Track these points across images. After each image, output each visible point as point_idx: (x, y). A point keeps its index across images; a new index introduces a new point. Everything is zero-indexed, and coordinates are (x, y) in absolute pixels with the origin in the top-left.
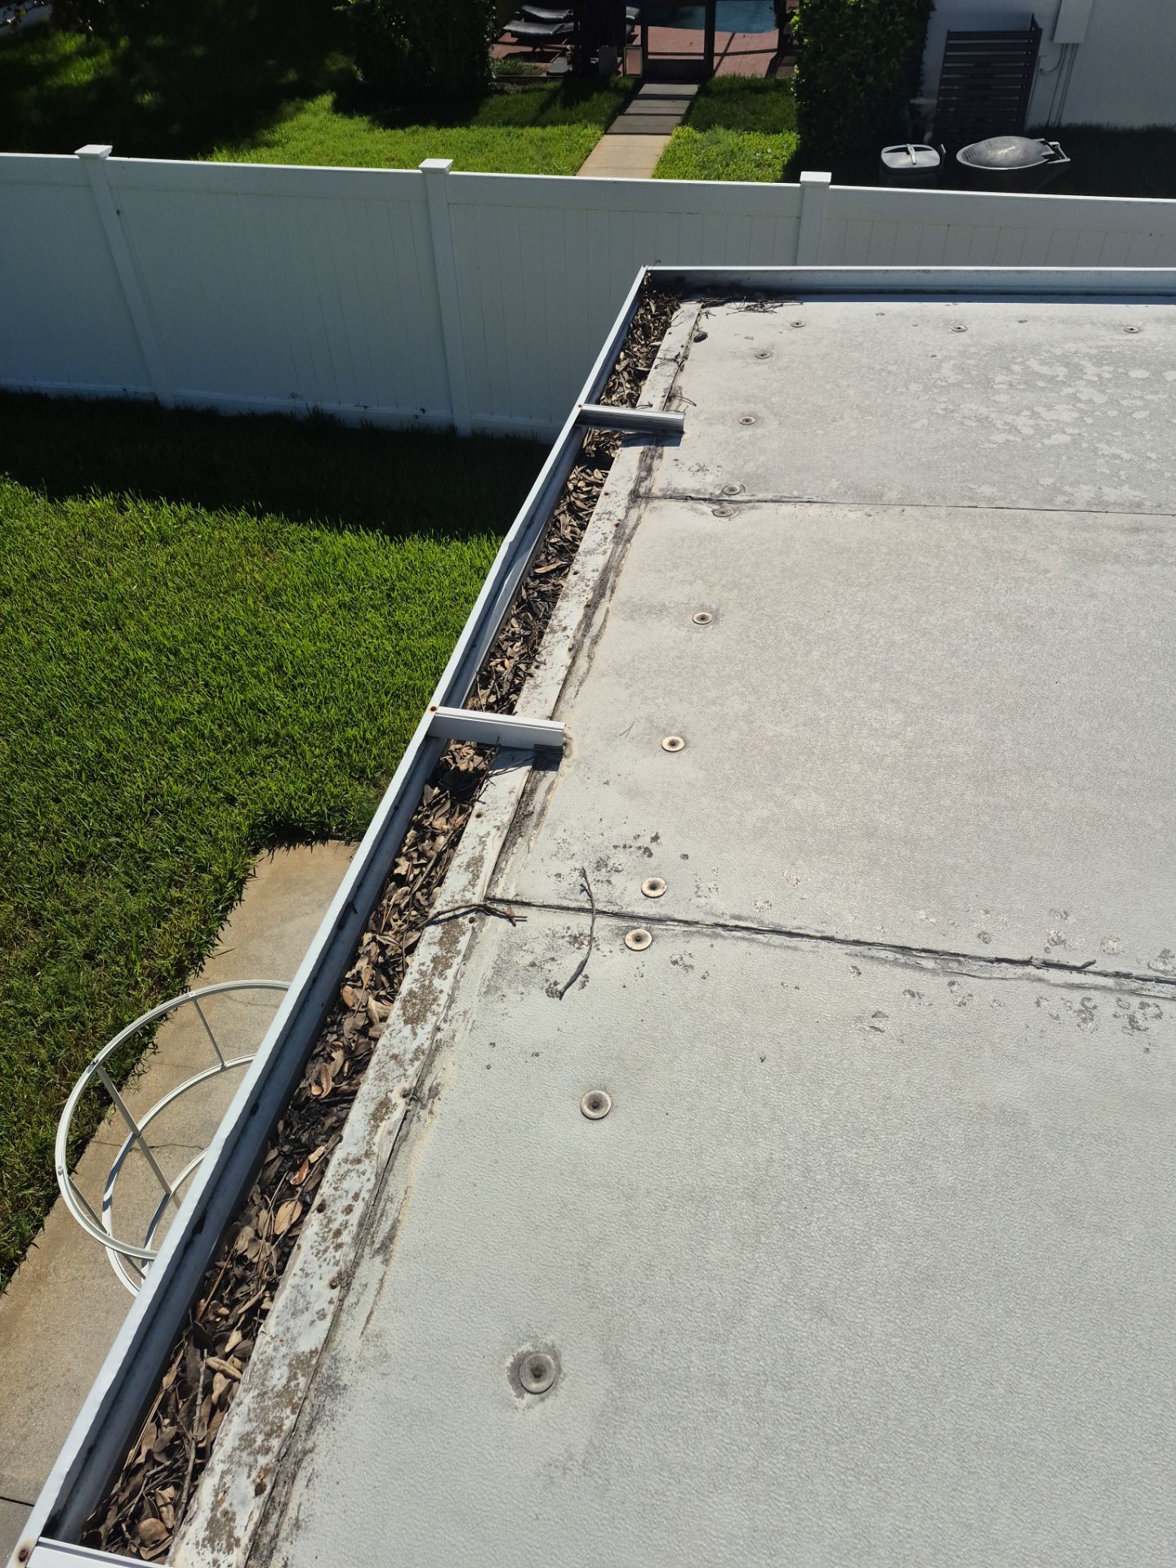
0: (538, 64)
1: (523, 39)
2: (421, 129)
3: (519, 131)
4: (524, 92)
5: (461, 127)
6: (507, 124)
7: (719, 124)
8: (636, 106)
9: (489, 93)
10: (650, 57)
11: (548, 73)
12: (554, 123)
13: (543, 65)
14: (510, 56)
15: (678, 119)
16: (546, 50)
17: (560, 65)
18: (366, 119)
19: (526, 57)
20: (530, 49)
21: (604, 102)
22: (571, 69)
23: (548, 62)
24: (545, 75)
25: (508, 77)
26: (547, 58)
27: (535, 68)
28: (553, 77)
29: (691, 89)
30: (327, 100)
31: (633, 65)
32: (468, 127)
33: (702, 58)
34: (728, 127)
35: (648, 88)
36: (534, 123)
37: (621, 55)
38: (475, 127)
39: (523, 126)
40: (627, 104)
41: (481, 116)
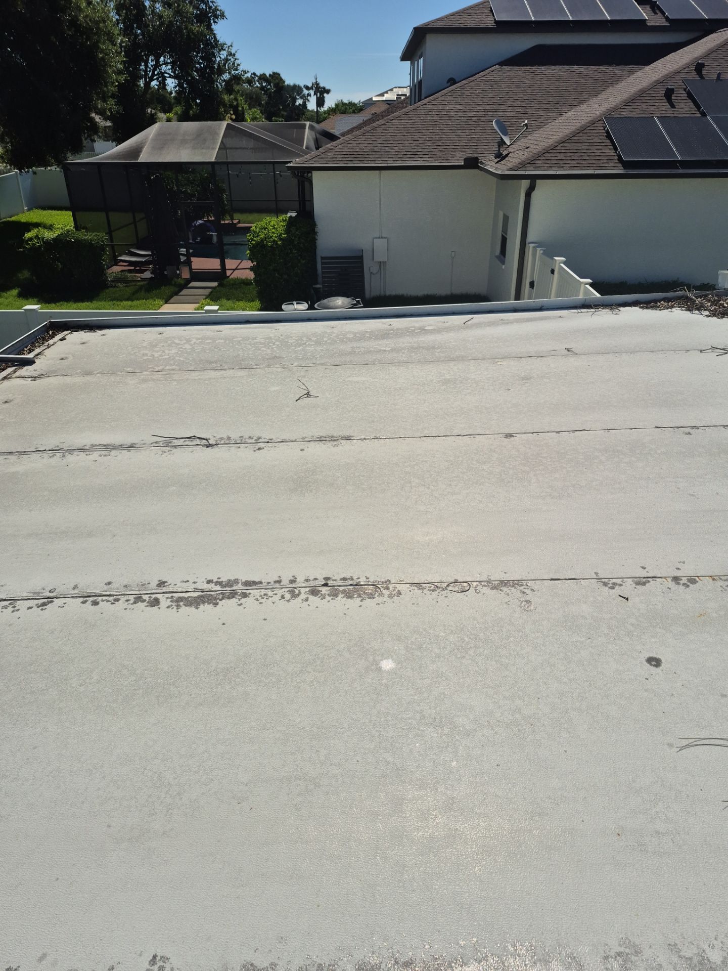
0: (135, 275)
1: (131, 263)
2: (65, 303)
3: (119, 303)
4: (126, 286)
5: (87, 302)
6: (112, 300)
7: (223, 298)
8: (185, 292)
9: (106, 287)
10: (193, 271)
11: (141, 278)
12: (138, 299)
13: (139, 275)
14: (122, 271)
15: (204, 297)
16: (142, 268)
17: (148, 275)
18: (35, 300)
19: (130, 271)
20: (133, 268)
21: (167, 290)
22: (153, 276)
23: (143, 273)
24: (139, 279)
25: (118, 280)
26: (142, 272)
27: (135, 276)
28: (143, 280)
29: (215, 284)
30: (15, 292)
31: (186, 274)
32: (91, 302)
33: (220, 271)
34: (228, 299)
35: (193, 284)
36: (128, 299)
37: (178, 270)
38: (95, 302)
39: (121, 301)
40: (181, 290)
41: (100, 297)
